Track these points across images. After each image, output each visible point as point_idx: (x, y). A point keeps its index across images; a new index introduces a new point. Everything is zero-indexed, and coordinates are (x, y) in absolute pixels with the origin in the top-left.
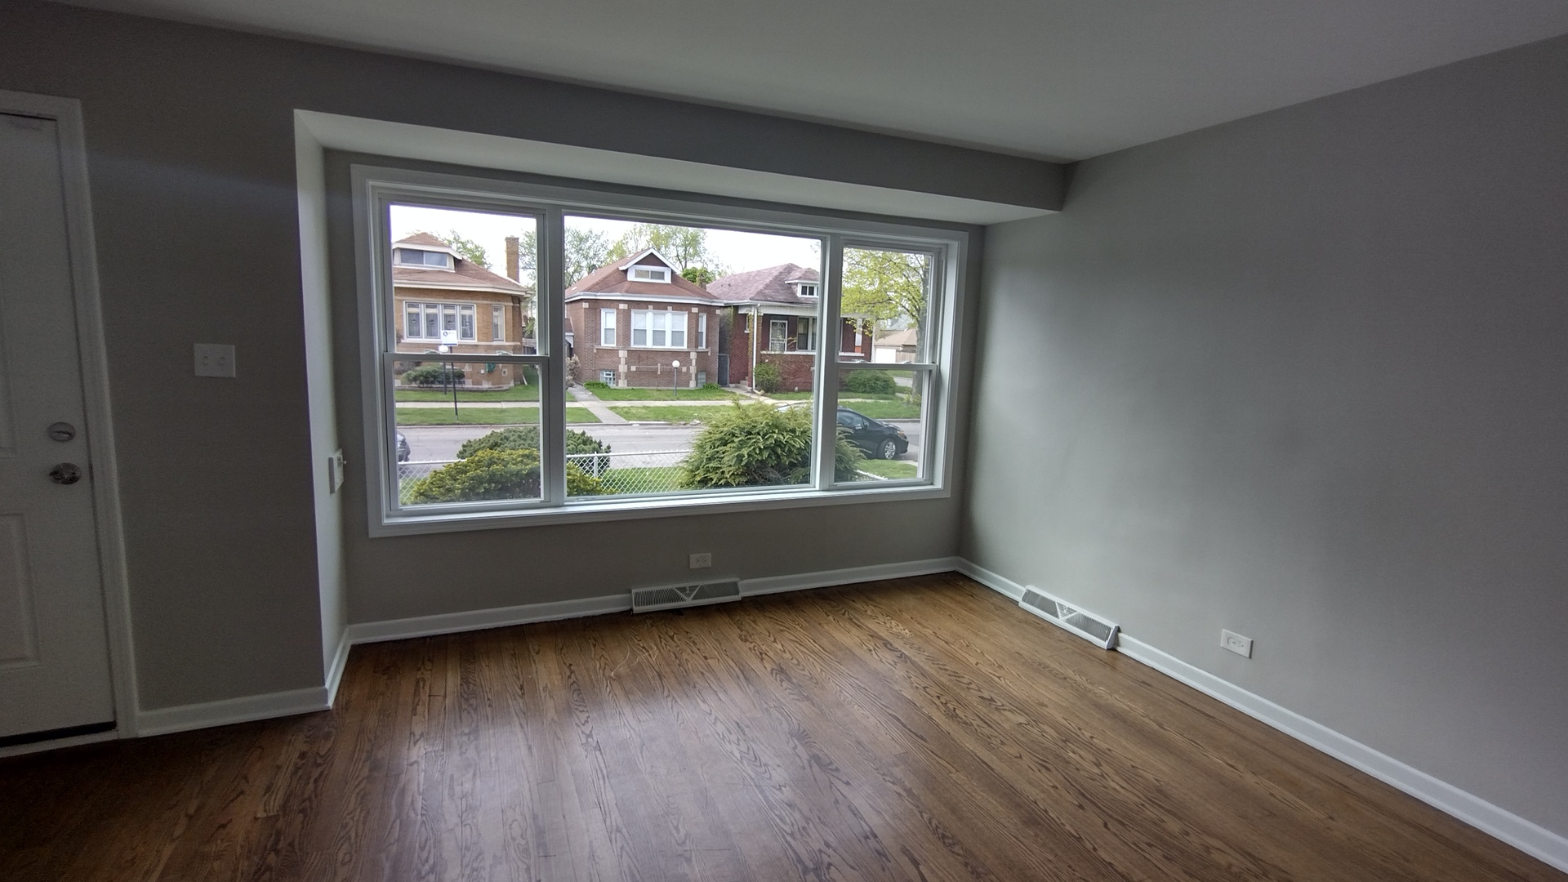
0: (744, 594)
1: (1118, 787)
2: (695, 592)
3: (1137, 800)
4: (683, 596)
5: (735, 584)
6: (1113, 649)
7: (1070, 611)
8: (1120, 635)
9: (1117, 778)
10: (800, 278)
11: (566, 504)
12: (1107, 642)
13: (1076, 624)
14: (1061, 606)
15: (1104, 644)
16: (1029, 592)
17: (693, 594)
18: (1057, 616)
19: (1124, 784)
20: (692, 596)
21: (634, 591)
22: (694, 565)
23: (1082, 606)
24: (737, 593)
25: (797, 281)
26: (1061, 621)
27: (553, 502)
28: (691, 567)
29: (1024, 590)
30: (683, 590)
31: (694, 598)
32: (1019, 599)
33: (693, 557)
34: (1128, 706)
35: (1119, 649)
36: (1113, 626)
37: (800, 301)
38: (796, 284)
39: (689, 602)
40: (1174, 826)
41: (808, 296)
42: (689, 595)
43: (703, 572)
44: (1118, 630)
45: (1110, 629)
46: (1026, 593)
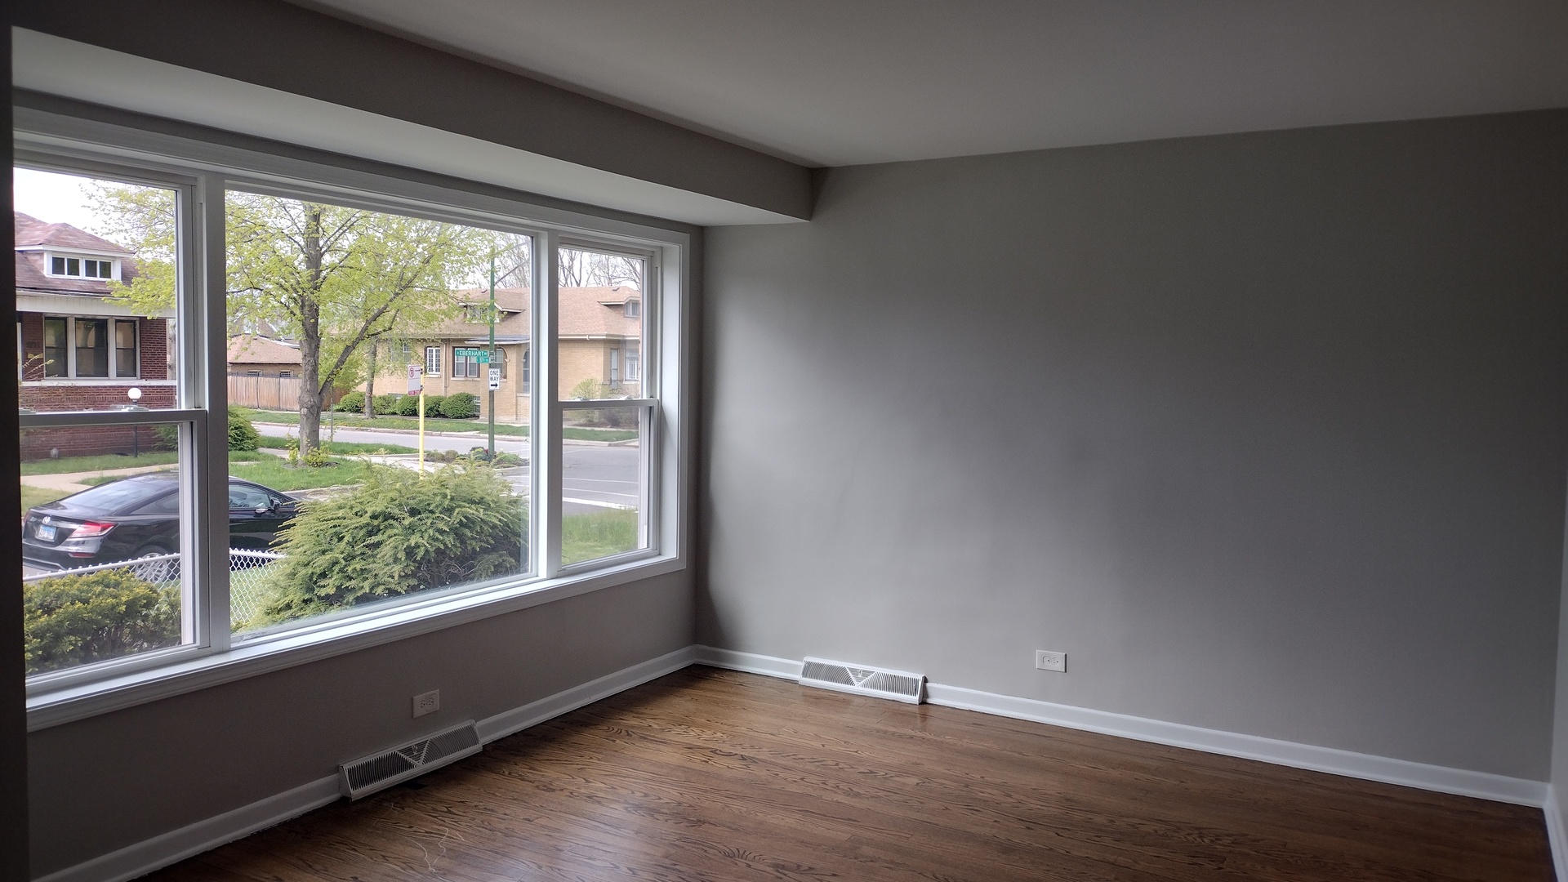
0: (485, 740)
1: (1039, 807)
2: (424, 751)
3: (1061, 811)
4: (410, 760)
5: (470, 729)
6: (923, 702)
7: (866, 673)
8: (928, 685)
9: (1031, 801)
10: (48, 242)
11: (233, 646)
12: (918, 696)
13: (874, 686)
14: (854, 671)
15: (915, 699)
16: (809, 664)
17: (423, 755)
18: (852, 684)
19: (1038, 803)
20: (422, 758)
21: (346, 767)
22: (419, 711)
23: (879, 664)
24: (476, 742)
25: (40, 248)
26: (857, 688)
27: (214, 648)
28: (415, 716)
29: (802, 664)
30: (408, 751)
31: (426, 761)
32: (798, 677)
33: (418, 698)
34: (983, 746)
35: (930, 701)
36: (920, 678)
37: (51, 286)
38: (40, 253)
39: (420, 767)
40: (1098, 819)
41: (66, 276)
42: (417, 758)
43: (432, 719)
44: (925, 680)
45: (917, 681)
46: (805, 667)
